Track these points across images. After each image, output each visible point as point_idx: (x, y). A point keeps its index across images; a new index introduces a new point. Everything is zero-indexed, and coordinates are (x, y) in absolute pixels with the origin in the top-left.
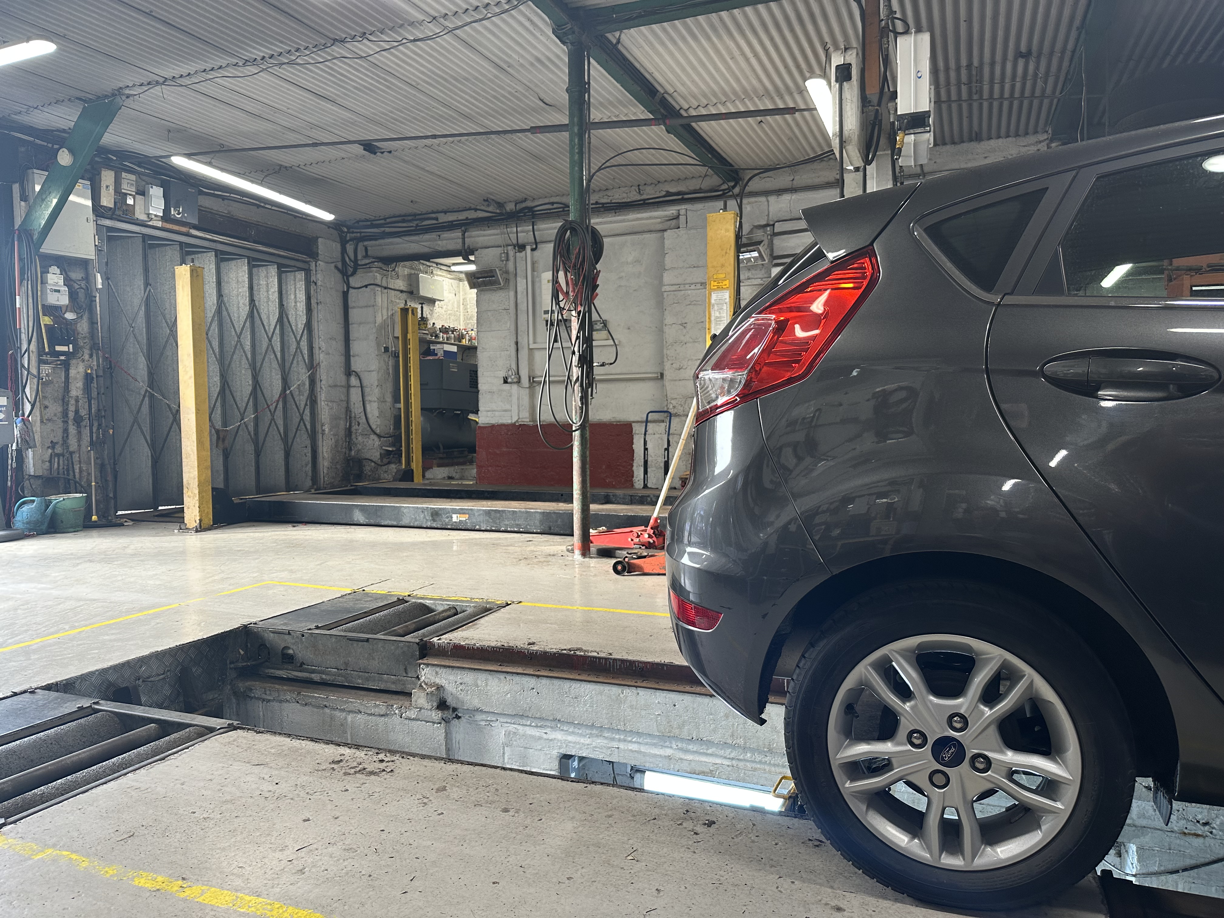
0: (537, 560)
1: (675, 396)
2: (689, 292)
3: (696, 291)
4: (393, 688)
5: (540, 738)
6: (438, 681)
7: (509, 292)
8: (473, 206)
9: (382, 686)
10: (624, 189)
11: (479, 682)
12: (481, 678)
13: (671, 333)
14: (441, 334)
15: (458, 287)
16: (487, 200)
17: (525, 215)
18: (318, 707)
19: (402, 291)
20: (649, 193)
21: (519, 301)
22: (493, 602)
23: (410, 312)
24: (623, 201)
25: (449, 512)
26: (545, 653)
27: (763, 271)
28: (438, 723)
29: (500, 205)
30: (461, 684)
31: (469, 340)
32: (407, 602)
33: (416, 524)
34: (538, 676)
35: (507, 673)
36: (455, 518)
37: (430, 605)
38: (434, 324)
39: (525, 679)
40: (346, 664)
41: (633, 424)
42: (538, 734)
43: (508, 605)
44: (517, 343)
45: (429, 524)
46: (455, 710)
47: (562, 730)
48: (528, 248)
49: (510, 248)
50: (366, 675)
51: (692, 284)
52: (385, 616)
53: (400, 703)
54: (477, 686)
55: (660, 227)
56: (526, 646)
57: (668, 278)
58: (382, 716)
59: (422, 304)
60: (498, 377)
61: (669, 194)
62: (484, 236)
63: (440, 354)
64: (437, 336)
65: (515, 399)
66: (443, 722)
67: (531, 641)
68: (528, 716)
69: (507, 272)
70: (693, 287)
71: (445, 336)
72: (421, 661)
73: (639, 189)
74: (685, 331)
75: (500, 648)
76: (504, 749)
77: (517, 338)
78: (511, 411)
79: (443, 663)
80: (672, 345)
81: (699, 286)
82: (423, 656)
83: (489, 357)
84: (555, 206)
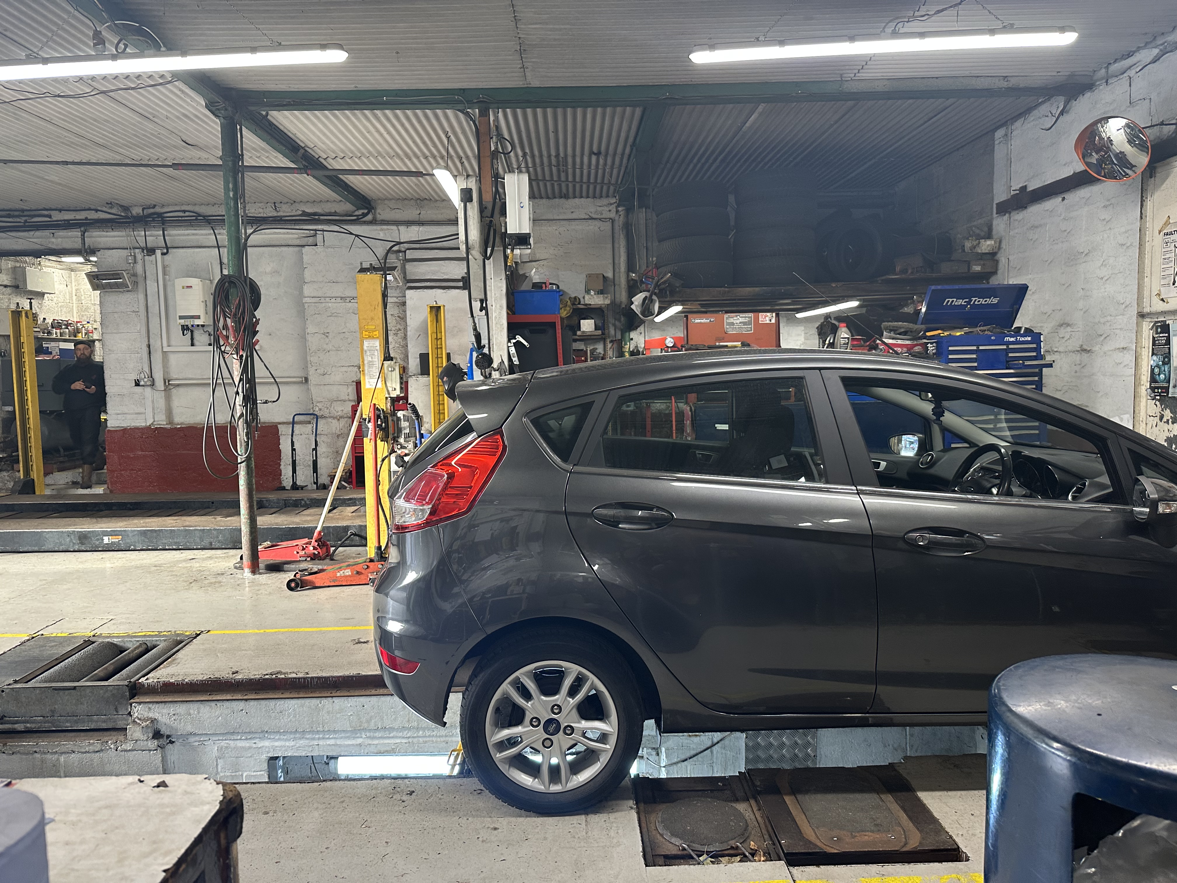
0: (207, 581)
1: (319, 399)
2: (330, 304)
3: (336, 304)
4: (104, 726)
5: (250, 748)
6: (151, 715)
7: (138, 294)
8: (93, 207)
9: (93, 727)
10: (260, 205)
11: (192, 711)
12: (193, 708)
13: (313, 342)
14: (54, 330)
15: (70, 277)
16: (111, 203)
17: (154, 220)
18: (27, 754)
19: (6, 286)
20: (285, 211)
21: (149, 305)
22: (182, 634)
23: (24, 315)
24: (259, 215)
25: (99, 535)
26: (251, 680)
27: (398, 291)
28: (154, 750)
29: (126, 209)
30: (174, 715)
31: (86, 334)
32: (93, 643)
33: (61, 549)
34: (246, 700)
35: (218, 700)
36: (106, 540)
37: (118, 643)
38: (44, 319)
39: (234, 704)
40: (53, 711)
41: (279, 426)
42: (248, 745)
43: (198, 635)
44: (149, 346)
45: (76, 548)
46: (168, 737)
47: (269, 739)
48: (158, 252)
49: (137, 251)
50: (75, 718)
51: (332, 298)
52: (78, 660)
53: (114, 738)
54: (190, 714)
55: (298, 242)
56: (231, 676)
57: (308, 290)
58: (97, 752)
59: (31, 299)
60: (128, 380)
61: (304, 213)
62: (107, 237)
63: (56, 352)
64: (49, 333)
65: (149, 403)
66: (159, 748)
67: (234, 670)
68: (238, 733)
69: (135, 275)
70: (333, 300)
71: (58, 331)
72: (132, 701)
73: (275, 206)
74: (327, 340)
75: (208, 681)
76: (217, 760)
77: (149, 341)
78: (145, 413)
79: (155, 700)
80: (315, 352)
81: (339, 300)
82: (132, 696)
83: (117, 359)
84: (187, 214)
